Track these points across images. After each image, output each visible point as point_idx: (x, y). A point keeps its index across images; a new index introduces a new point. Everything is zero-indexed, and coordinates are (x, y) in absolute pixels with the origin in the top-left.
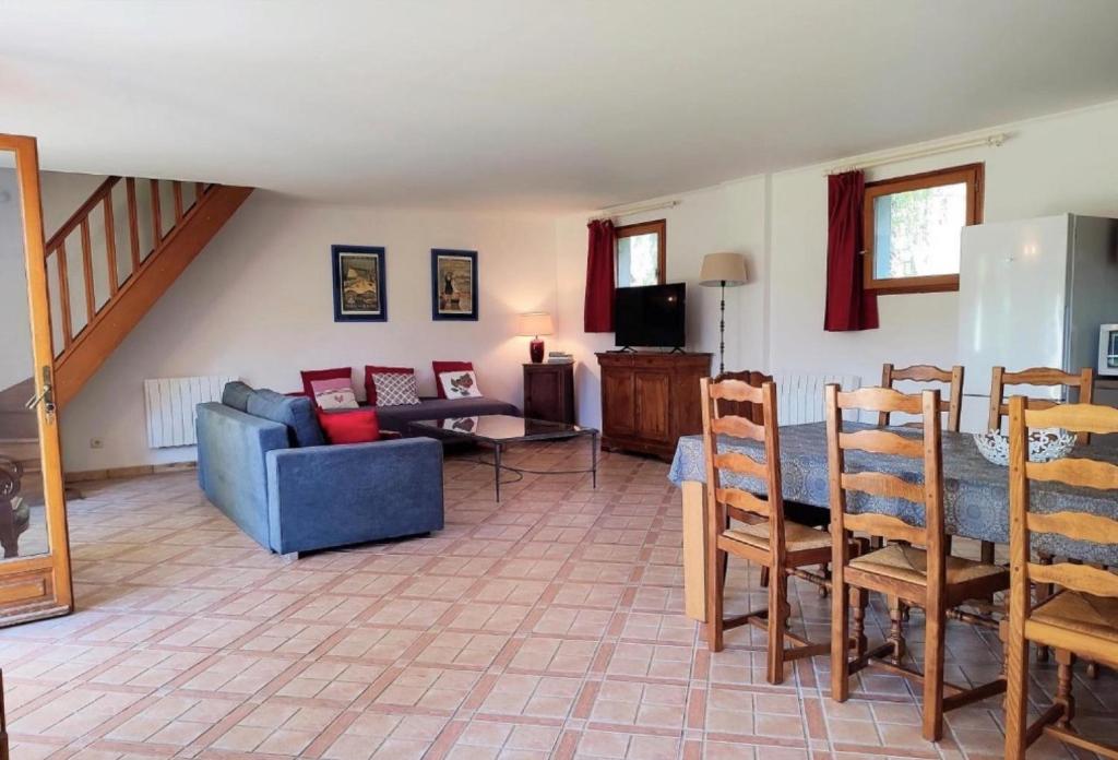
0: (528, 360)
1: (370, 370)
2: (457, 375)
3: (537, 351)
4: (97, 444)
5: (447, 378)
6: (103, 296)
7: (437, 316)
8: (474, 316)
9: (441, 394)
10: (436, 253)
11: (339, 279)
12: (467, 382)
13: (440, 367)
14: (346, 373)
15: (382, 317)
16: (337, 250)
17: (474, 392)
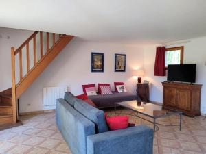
0: (137, 82)
1: (99, 85)
2: (121, 86)
3: (140, 80)
4: (29, 105)
5: (118, 87)
6: (32, 66)
7: (116, 71)
8: (124, 71)
9: (116, 91)
10: (116, 55)
11: (93, 61)
12: (123, 88)
13: (116, 84)
14: (93, 85)
15: (103, 71)
16: (92, 54)
17: (125, 91)
